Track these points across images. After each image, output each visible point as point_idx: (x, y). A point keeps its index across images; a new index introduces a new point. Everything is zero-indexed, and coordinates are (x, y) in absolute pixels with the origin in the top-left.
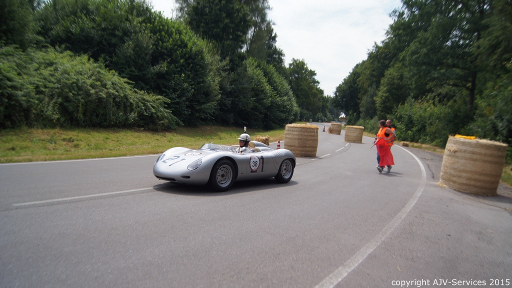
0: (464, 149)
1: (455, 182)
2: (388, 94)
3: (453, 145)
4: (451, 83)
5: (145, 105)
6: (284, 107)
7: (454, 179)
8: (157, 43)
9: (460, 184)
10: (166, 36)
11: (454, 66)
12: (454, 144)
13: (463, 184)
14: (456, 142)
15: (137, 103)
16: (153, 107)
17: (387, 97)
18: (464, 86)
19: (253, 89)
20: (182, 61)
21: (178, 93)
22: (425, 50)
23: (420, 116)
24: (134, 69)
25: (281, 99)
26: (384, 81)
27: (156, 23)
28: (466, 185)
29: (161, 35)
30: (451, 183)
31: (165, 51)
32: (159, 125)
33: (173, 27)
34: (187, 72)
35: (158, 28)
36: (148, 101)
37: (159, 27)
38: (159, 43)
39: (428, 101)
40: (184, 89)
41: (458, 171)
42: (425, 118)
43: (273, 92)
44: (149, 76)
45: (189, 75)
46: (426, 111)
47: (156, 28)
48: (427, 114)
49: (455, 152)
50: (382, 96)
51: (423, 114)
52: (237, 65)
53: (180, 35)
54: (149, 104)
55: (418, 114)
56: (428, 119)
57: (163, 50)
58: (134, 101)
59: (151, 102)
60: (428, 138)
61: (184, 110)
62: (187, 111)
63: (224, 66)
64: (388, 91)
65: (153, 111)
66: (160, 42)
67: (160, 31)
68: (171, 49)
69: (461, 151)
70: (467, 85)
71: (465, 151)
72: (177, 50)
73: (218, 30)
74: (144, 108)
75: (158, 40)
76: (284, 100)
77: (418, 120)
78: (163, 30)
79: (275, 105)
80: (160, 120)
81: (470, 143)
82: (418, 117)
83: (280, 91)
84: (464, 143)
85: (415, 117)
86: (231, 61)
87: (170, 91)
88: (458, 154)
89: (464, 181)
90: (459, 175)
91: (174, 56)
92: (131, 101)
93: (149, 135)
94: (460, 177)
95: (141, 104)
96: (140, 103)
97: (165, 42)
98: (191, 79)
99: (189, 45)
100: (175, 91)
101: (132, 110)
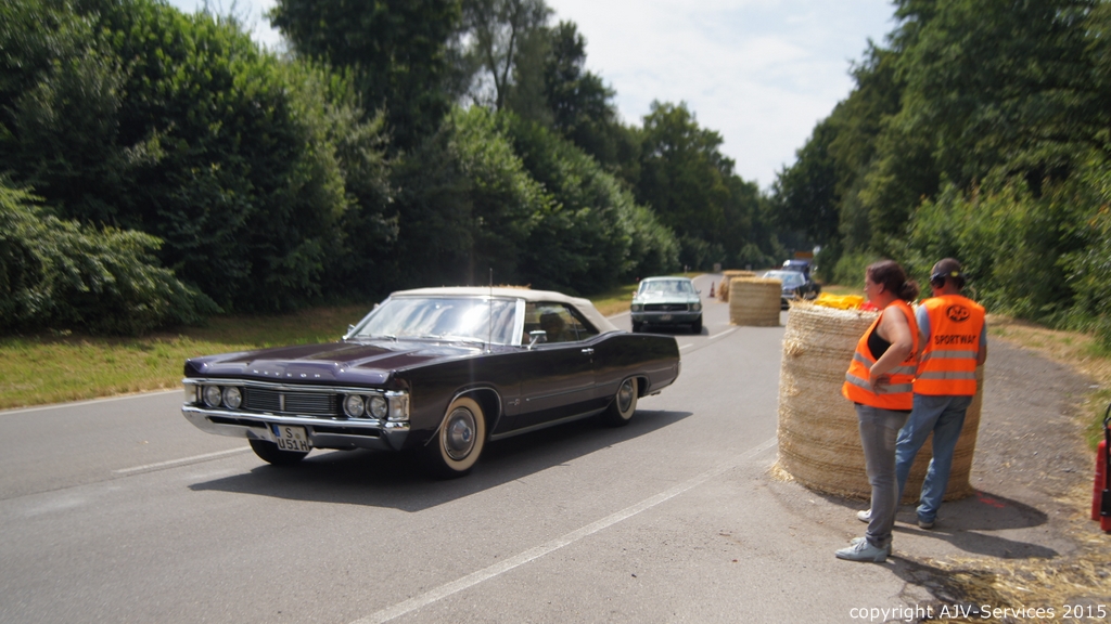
0: (822, 341)
1: (806, 460)
2: (893, 177)
3: (793, 331)
4: (1048, 134)
5: (82, 262)
6: (587, 236)
7: (804, 449)
8: (137, 82)
9: (820, 466)
10: (168, 59)
11: (1051, 83)
12: (795, 327)
13: (830, 467)
14: (803, 321)
15: (56, 259)
16: (109, 266)
17: (890, 188)
18: (1088, 138)
19: (475, 193)
20: (215, 128)
21: (203, 219)
22: (955, 49)
23: (977, 236)
24: (62, 161)
25: (571, 217)
26: (882, 143)
27: (136, 28)
28: (841, 468)
29: (152, 60)
30: (797, 464)
31: (163, 103)
32: (135, 318)
33: (193, 35)
34: (232, 158)
35: (142, 40)
36: (95, 251)
37: (147, 39)
38: (142, 82)
39: (998, 190)
40: (223, 208)
41: (809, 422)
42: (991, 240)
43: (545, 194)
44: (114, 176)
45: (238, 166)
46: (992, 219)
47: (136, 39)
48: (997, 228)
49: (797, 355)
50: (879, 184)
51: (983, 229)
52: (420, 130)
53: (211, 57)
54: (95, 260)
55: (970, 227)
56: (997, 239)
57: (156, 102)
58: (45, 253)
59: (106, 252)
60: (1000, 294)
61: (232, 267)
62: (240, 269)
63: (372, 137)
64: (895, 169)
65: (109, 277)
66: (145, 79)
67: (150, 47)
68: (183, 94)
69: (812, 351)
70: (1095, 133)
71: (825, 351)
72: (200, 95)
73: (358, 35)
74: (76, 270)
75: (137, 73)
76: (581, 218)
77: (970, 247)
78: (160, 42)
79: (554, 233)
80: (137, 304)
81: (839, 321)
82: (971, 237)
83: (567, 192)
84: (821, 325)
85: (962, 239)
86: (391, 120)
87: (177, 214)
88: (807, 362)
89: (831, 455)
90: (814, 435)
91: (191, 114)
92: (38, 253)
93: (89, 347)
94: (817, 441)
95: (68, 262)
96: (65, 259)
97: (162, 78)
98: (246, 177)
99: (238, 80)
100: (193, 213)
101: (34, 279)
